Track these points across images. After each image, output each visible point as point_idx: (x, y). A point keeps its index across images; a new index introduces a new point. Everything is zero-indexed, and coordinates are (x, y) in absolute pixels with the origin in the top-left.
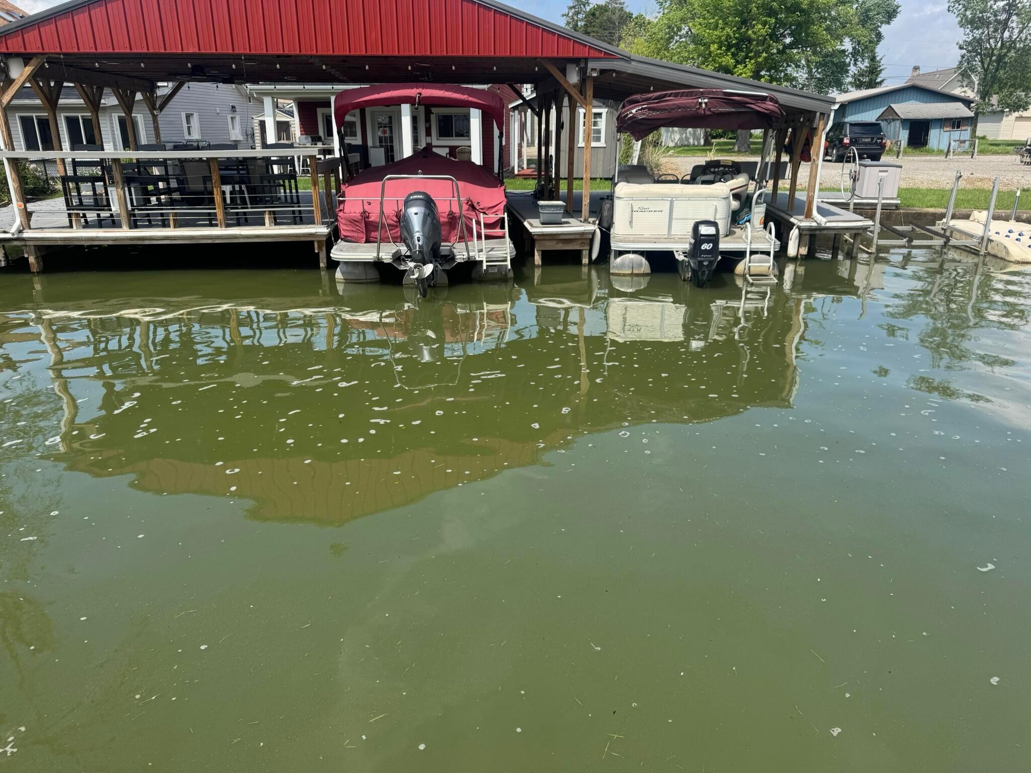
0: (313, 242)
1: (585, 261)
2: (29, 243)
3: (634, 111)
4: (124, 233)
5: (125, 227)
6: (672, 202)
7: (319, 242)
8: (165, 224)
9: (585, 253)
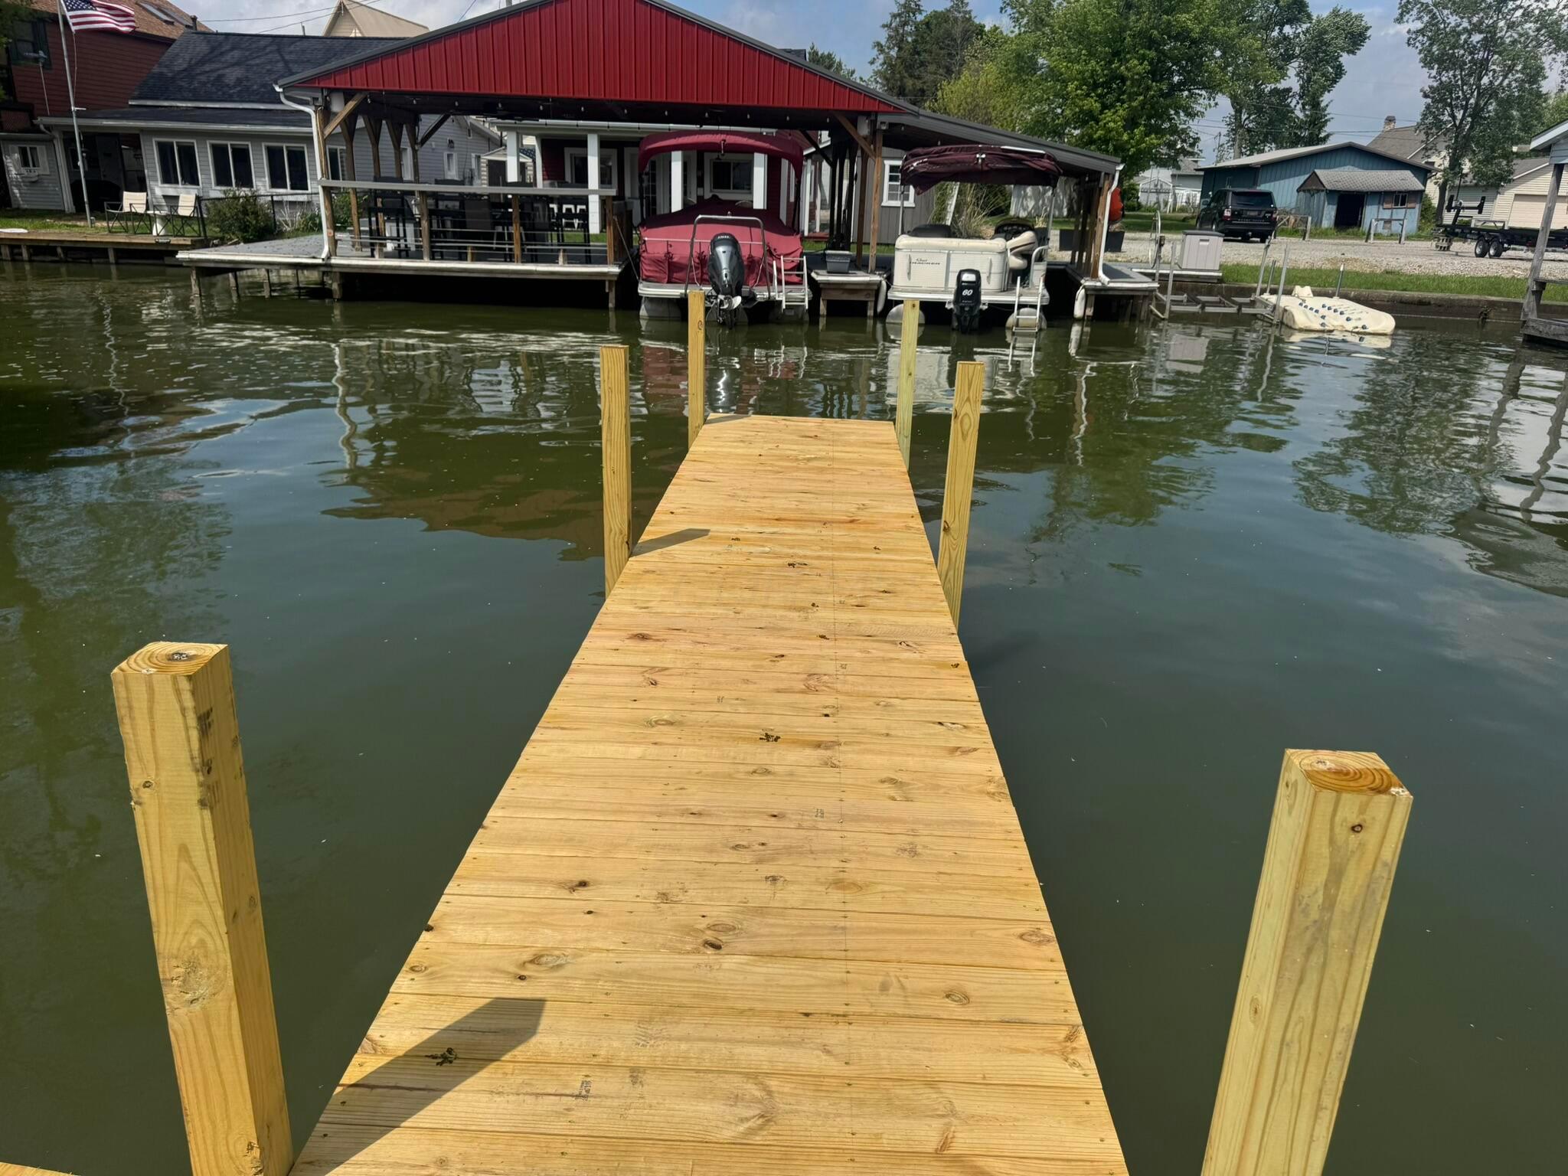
0: (604, 281)
1: (870, 313)
2: (334, 270)
3: (915, 164)
4: (426, 263)
5: (426, 259)
6: (949, 255)
7: (610, 282)
8: (462, 257)
9: (871, 305)
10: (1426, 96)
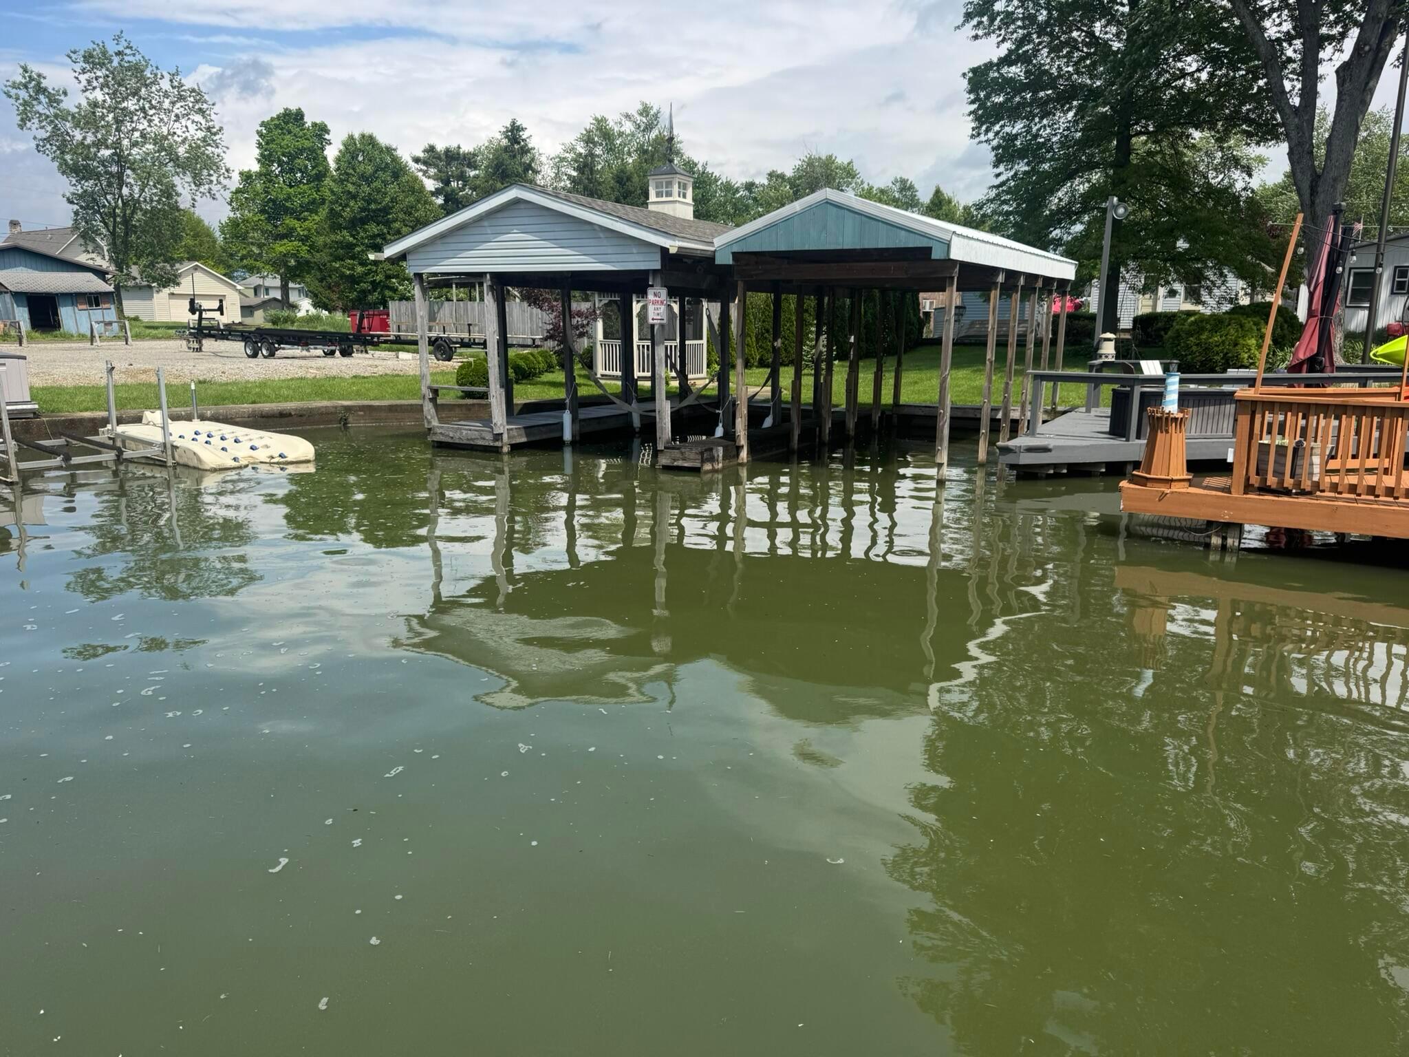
10: (71, 202)
